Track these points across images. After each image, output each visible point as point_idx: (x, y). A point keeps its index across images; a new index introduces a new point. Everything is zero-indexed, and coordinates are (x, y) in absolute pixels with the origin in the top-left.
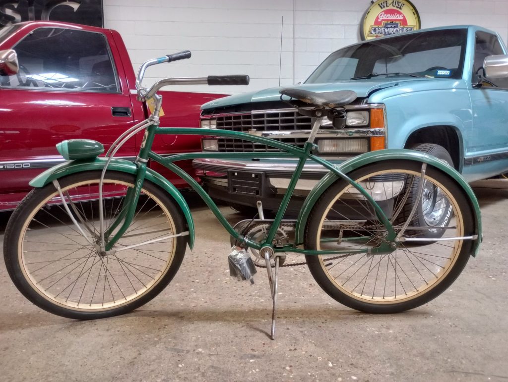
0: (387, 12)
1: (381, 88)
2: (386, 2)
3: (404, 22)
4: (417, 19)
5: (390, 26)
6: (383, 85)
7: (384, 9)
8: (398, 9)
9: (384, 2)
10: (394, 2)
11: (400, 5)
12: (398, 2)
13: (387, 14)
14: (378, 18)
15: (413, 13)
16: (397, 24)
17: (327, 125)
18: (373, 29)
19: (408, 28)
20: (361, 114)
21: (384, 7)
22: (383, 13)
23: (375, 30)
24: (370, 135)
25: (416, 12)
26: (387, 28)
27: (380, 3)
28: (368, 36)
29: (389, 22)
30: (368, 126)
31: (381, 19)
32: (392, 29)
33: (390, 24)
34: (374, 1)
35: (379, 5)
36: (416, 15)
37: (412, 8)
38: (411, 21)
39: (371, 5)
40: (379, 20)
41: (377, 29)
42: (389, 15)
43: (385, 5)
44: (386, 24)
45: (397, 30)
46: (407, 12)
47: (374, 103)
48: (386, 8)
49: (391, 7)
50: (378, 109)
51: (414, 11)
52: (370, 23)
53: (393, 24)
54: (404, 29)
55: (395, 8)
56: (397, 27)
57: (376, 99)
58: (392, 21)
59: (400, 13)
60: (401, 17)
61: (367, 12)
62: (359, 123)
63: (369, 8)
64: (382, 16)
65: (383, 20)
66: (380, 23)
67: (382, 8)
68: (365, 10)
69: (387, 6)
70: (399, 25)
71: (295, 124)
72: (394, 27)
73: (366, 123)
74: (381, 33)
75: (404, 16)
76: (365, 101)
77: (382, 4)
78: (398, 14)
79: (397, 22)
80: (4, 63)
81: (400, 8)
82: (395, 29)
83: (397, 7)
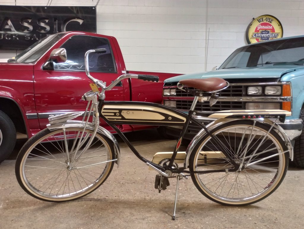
0: (262, 25)
1: (288, 72)
2: (262, 18)
3: (273, 30)
4: (281, 29)
5: (264, 33)
6: (288, 71)
7: (261, 23)
8: (270, 23)
9: (261, 19)
10: (267, 19)
11: (271, 20)
12: (269, 19)
13: (263, 26)
14: (257, 28)
15: (279, 25)
16: (269, 32)
17: (252, 94)
18: (254, 34)
19: (275, 34)
20: (276, 88)
21: (261, 21)
22: (260, 25)
23: (255, 35)
24: (281, 101)
25: (280, 24)
26: (263, 34)
27: (258, 19)
28: (251, 38)
29: (264, 30)
30: (281, 95)
31: (259, 28)
32: (266, 34)
33: (264, 32)
34: (255, 18)
35: (258, 20)
36: (280, 26)
37: (278, 22)
38: (277, 30)
39: (253, 21)
40: (258, 29)
41: (256, 34)
42: (264, 26)
43: (262, 20)
44: (262, 32)
45: (269, 35)
46: (275, 25)
47: (284, 82)
48: (262, 22)
49: (265, 22)
50: (286, 85)
51: (279, 24)
52: (252, 31)
53: (266, 31)
54: (273, 34)
55: (268, 22)
56: (269, 33)
57: (285, 78)
58: (266, 30)
59: (271, 25)
60: (271, 28)
61: (251, 25)
62: (274, 93)
63: (252, 22)
64: (260, 27)
65: (260, 29)
66: (258, 31)
67: (259, 22)
68: (249, 23)
69: (263, 21)
70: (270, 32)
71: (231, 93)
72: (267, 33)
73: (279, 93)
74: (259, 37)
75: (273, 27)
76: (278, 80)
77: (259, 20)
78: (269, 26)
79: (269, 30)
80: (59, 56)
81: (271, 22)
82: (268, 34)
83: (269, 22)
